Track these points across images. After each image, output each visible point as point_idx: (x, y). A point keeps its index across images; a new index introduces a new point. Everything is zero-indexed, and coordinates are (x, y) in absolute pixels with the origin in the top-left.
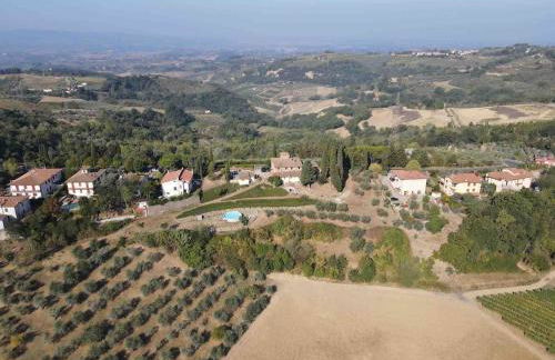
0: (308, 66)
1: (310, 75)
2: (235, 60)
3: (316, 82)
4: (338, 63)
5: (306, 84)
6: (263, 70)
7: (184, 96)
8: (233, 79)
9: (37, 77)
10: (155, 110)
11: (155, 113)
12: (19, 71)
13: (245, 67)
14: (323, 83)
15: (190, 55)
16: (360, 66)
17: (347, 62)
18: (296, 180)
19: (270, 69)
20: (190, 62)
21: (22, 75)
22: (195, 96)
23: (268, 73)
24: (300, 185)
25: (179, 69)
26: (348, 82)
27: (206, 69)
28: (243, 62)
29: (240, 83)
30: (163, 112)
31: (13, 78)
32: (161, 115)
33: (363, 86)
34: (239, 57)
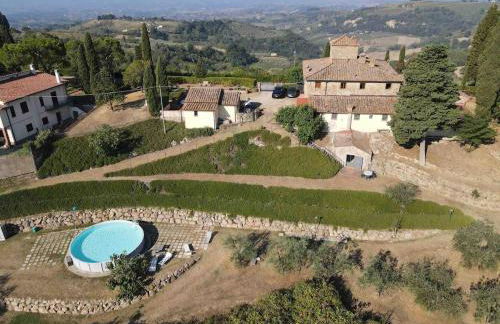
0: (390, 15)
1: (391, 24)
2: (313, 12)
3: (398, 31)
4: (426, 11)
5: (386, 34)
6: (340, 20)
7: (254, 40)
8: (308, 29)
9: (127, 22)
10: (215, 48)
11: (214, 51)
12: (113, 17)
13: (323, 18)
14: (405, 32)
15: (272, 10)
16: (453, 13)
17: (436, 9)
18: (373, 125)
19: (348, 19)
20: (271, 15)
21: (114, 21)
22: (265, 40)
23: (346, 23)
24: (390, 145)
25: (259, 21)
26: (435, 32)
27: (285, 21)
28: (322, 13)
29: (315, 33)
30: (223, 51)
31: (107, 23)
32: (221, 53)
33: (456, 34)
34: (318, 9)
